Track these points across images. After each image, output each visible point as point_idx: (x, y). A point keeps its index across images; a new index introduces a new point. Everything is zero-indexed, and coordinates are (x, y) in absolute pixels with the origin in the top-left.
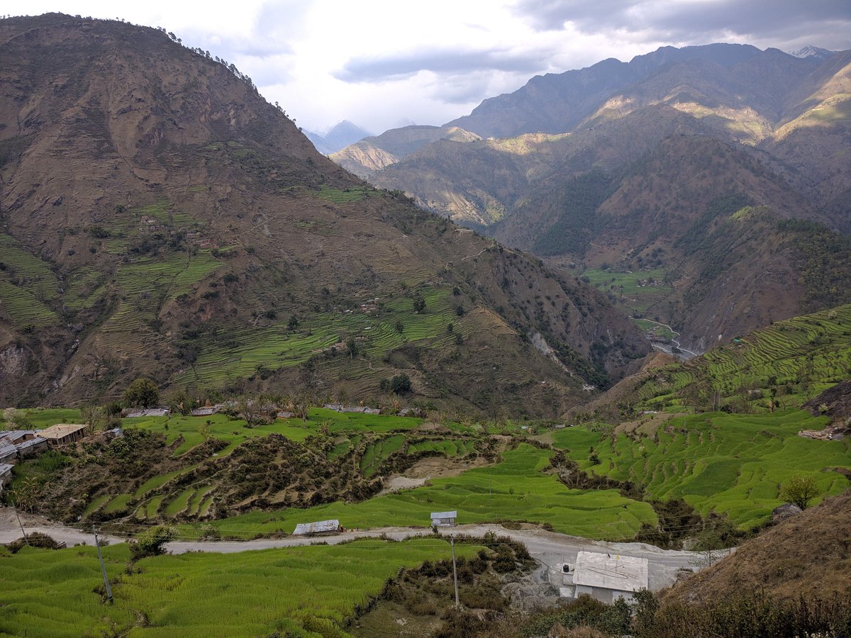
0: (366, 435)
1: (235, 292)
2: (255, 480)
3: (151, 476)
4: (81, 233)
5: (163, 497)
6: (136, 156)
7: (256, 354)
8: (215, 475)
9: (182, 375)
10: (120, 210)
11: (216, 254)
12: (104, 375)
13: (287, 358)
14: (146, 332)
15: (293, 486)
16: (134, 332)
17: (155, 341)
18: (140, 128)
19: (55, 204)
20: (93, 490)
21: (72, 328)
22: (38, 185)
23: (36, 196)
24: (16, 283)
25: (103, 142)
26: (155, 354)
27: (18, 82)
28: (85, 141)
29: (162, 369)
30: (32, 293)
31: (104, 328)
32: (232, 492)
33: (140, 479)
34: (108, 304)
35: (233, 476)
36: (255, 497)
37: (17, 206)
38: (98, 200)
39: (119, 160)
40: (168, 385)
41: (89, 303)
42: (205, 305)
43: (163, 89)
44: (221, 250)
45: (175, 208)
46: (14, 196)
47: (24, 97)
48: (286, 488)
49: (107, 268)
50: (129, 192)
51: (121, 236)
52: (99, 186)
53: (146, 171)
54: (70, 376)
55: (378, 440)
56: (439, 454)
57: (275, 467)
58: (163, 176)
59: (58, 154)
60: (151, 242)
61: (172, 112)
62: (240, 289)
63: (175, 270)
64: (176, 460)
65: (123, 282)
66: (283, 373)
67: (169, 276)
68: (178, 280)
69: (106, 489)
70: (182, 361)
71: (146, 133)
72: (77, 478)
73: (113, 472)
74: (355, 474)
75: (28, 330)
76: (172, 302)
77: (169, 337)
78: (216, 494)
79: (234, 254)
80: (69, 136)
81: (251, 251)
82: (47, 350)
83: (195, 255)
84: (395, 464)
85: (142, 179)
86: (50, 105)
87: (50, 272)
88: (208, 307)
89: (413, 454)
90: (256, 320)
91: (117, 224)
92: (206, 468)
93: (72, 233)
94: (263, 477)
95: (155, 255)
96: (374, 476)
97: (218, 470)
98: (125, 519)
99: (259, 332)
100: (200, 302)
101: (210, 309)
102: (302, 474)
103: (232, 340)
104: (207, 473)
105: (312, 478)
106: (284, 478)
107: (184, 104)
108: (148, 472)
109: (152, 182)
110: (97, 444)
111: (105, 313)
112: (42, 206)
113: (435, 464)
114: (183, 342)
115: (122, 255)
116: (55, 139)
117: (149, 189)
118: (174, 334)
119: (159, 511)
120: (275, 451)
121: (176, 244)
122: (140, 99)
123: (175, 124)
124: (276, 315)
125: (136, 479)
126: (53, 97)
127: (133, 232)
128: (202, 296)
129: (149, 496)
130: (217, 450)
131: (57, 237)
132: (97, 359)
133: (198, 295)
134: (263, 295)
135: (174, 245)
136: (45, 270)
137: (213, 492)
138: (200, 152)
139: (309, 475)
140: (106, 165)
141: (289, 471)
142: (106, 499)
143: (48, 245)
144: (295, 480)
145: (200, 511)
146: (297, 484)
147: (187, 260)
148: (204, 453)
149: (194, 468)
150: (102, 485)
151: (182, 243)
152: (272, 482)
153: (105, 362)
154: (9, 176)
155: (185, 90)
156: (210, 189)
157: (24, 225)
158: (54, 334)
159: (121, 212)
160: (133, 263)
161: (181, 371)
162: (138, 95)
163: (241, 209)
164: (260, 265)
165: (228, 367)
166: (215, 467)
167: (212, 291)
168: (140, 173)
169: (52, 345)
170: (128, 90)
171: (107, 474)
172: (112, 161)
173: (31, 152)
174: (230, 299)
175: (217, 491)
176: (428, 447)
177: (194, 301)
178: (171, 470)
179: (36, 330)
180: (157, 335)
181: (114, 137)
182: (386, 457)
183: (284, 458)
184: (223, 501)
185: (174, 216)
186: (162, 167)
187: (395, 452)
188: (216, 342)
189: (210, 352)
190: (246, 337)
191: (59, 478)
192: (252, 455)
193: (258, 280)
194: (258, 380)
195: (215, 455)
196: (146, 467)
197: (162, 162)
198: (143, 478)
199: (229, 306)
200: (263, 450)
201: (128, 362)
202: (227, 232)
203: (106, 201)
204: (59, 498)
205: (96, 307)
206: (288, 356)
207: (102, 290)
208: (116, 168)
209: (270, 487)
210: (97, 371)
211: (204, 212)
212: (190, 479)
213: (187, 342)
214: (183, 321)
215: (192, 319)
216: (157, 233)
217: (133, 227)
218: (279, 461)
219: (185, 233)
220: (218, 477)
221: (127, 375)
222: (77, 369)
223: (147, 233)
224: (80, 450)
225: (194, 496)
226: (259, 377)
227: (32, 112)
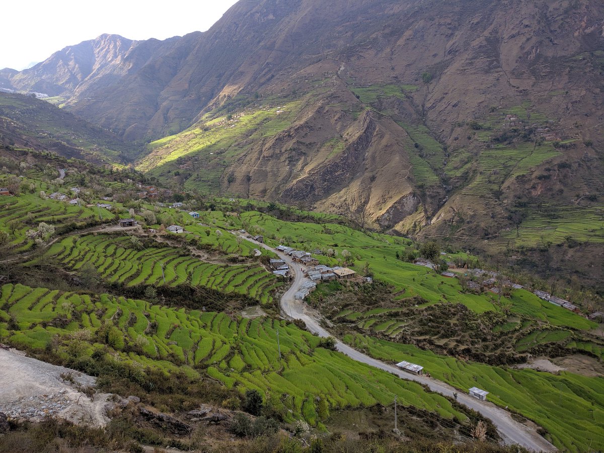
0: (539, 323)
1: (565, 176)
2: (433, 327)
3: (377, 307)
4: (465, 126)
5: (377, 320)
6: (514, 69)
7: (570, 227)
8: (411, 317)
9: (508, 232)
10: (493, 110)
11: (556, 145)
12: (457, 222)
13: (595, 235)
14: (490, 198)
15: (455, 338)
16: (482, 197)
17: (495, 205)
18: (522, 48)
19: (454, 106)
20: (347, 305)
21: (445, 188)
22: (447, 93)
23: (444, 101)
24: (421, 156)
25: (494, 60)
26: (492, 214)
27: (450, 24)
28: (482, 62)
29: (494, 225)
30: (429, 163)
31: (464, 191)
32: (416, 329)
33: (371, 307)
34: (471, 175)
35: (421, 321)
36: (427, 337)
37: (432, 107)
38: (480, 103)
39: (501, 73)
40: (496, 237)
41: (459, 173)
42: (537, 184)
43: (548, 14)
44: (563, 143)
45: (534, 108)
46: (432, 101)
47: (452, 34)
48: (450, 338)
49: (475, 151)
50: (503, 97)
51: (489, 129)
52: (483, 93)
53: (520, 80)
54: (438, 218)
55: (547, 329)
56: (595, 356)
57: (449, 324)
58: (531, 83)
59: (463, 72)
60: (509, 134)
61: (551, 31)
62: (571, 175)
63: (522, 156)
64: (393, 302)
65: (483, 161)
66: (589, 246)
67: (515, 160)
68: (521, 164)
69: (352, 307)
70: (511, 222)
71: (525, 51)
72: (342, 298)
73: (359, 300)
74: (510, 345)
75: (421, 187)
76: (512, 179)
77: (505, 203)
78: (406, 328)
79: (573, 146)
80: (472, 59)
81: (589, 144)
82: (429, 200)
83: (539, 145)
84: (549, 349)
85: (515, 87)
86: (466, 38)
87: (441, 150)
88: (540, 186)
89: (571, 348)
90: (578, 200)
91: (488, 120)
92: (407, 312)
93: (459, 126)
94: (438, 327)
95: (510, 143)
96: (524, 352)
97: (415, 315)
98: (353, 325)
99: (578, 211)
100: (534, 181)
101: (541, 188)
102: (465, 334)
103: (553, 213)
104: (407, 315)
105: (471, 338)
106: (451, 332)
107: (562, 24)
108: (376, 305)
109: (521, 89)
110: (357, 283)
111: (467, 181)
112: (446, 108)
113: (586, 362)
114: (513, 209)
115: (486, 142)
116: (463, 61)
117: (518, 94)
118: (509, 202)
119: (371, 326)
120: (454, 314)
121: (527, 137)
122: (527, 25)
123: (551, 41)
124: (598, 199)
125: (369, 307)
126: (469, 32)
127: (498, 127)
128: (536, 177)
129: (370, 317)
130: (419, 303)
131: (450, 128)
132: (454, 211)
133: (533, 176)
134: (590, 181)
135: (525, 136)
136: (440, 149)
137: (405, 326)
138: (567, 62)
139: (470, 336)
140: (491, 78)
141: (457, 328)
142: (350, 312)
143: (444, 133)
144: (458, 335)
145: (391, 333)
146: (458, 338)
147: (532, 149)
148: (410, 303)
149: (400, 310)
150: (351, 305)
151: (532, 136)
152: (443, 332)
153: (458, 213)
154: (432, 88)
155: (566, 12)
156: (567, 93)
157: (434, 120)
158: (435, 190)
159: (493, 111)
160: (493, 149)
161: (508, 229)
162: (526, 22)
163: (590, 110)
164: (595, 156)
165: (544, 233)
166: (414, 313)
167: (545, 174)
168: (514, 82)
169: (432, 197)
170: (520, 19)
171: (356, 299)
172: (496, 75)
173: (448, 71)
174: (560, 181)
175: (408, 326)
176: (589, 348)
177: (530, 180)
178: (389, 307)
179: (425, 187)
180: (496, 201)
181: (502, 57)
182: (543, 343)
183: (458, 320)
184: (409, 333)
185: (532, 115)
186: (532, 76)
187: (555, 342)
188: (539, 212)
189: (533, 219)
190: (566, 212)
191: (334, 295)
192: (438, 312)
193: (589, 168)
194: (565, 247)
195: (416, 306)
196: (376, 302)
197: (533, 72)
198: (373, 307)
199: (558, 186)
200: (447, 311)
201: (473, 217)
202: (572, 128)
203: (485, 104)
204: (330, 304)
205: (462, 176)
206: (597, 233)
207: (468, 165)
208: (498, 80)
209: (440, 335)
210: (453, 219)
211: (556, 112)
212: (396, 315)
213: (517, 209)
214: (518, 193)
215: (525, 193)
216: (514, 128)
217: (499, 122)
218: (453, 321)
219: (537, 128)
220: (412, 319)
221: (471, 225)
222: (443, 215)
223: (508, 127)
224: (348, 284)
225: (393, 325)
226: (567, 245)
227: (454, 44)
